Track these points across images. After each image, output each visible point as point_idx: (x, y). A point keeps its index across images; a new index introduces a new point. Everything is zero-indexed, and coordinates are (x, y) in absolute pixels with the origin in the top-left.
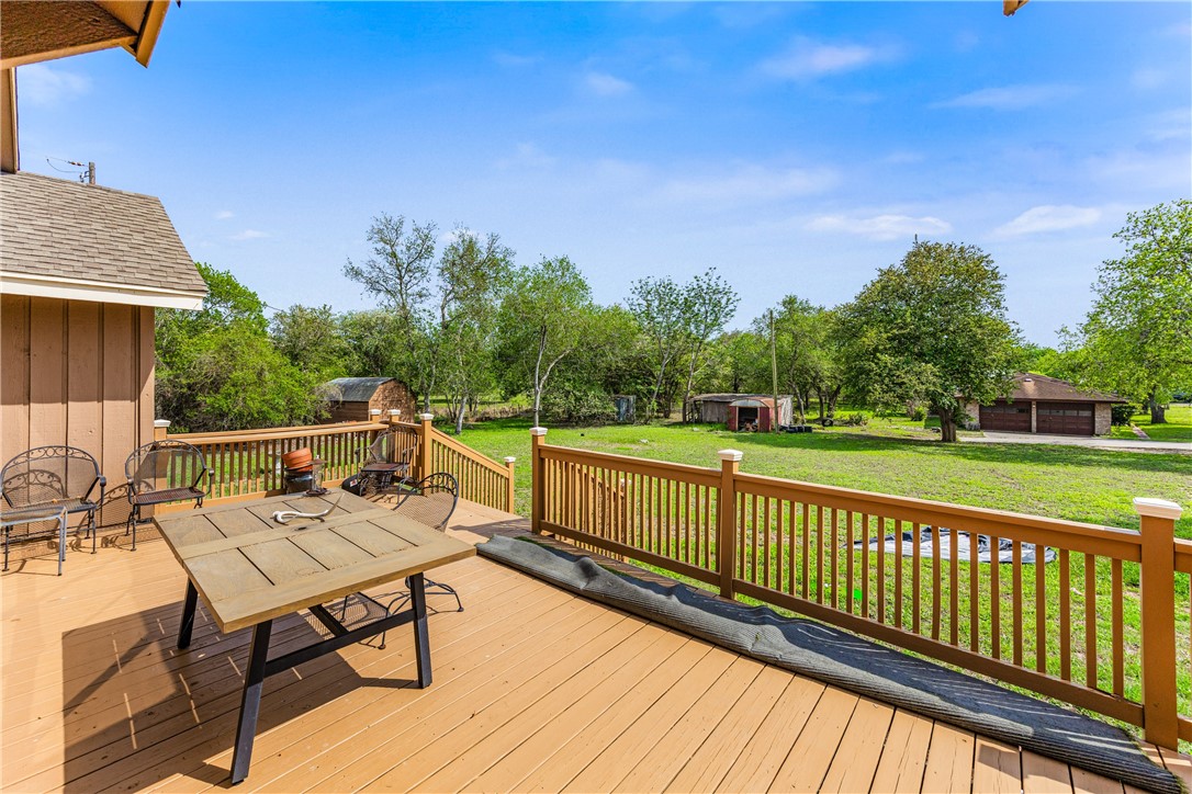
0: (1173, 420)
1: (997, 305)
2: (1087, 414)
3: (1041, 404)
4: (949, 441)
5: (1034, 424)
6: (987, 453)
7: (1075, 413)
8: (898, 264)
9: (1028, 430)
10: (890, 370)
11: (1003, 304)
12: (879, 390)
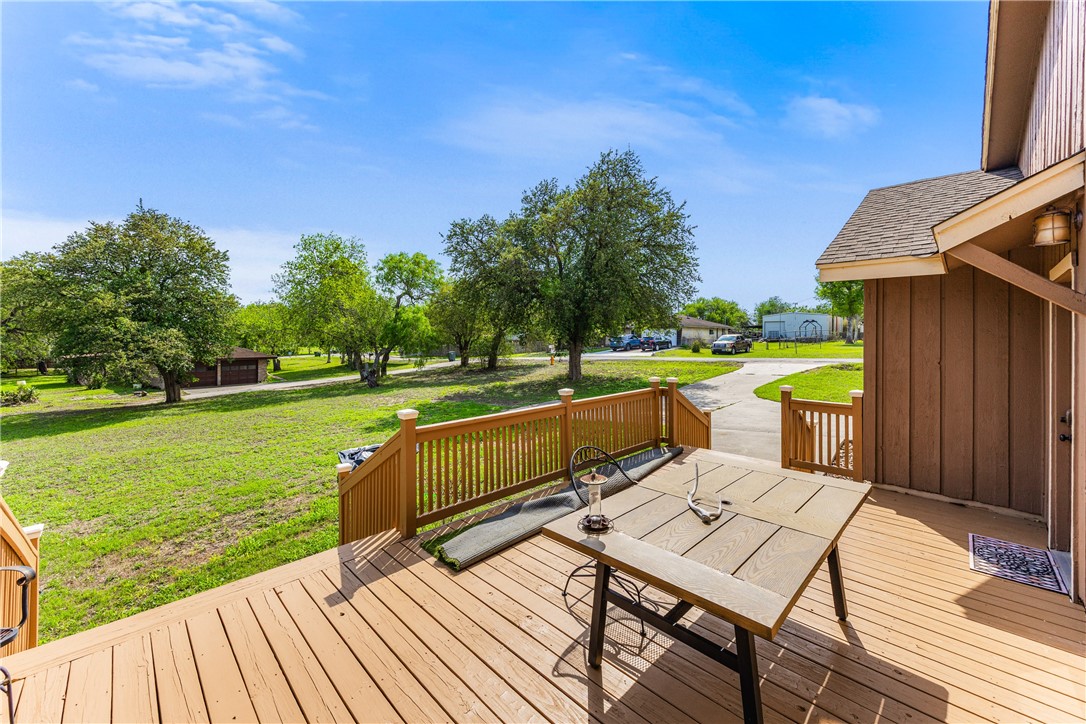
0: (286, 367)
1: (223, 282)
2: (254, 367)
3: (224, 362)
4: (175, 401)
5: (219, 378)
6: (197, 405)
7: (245, 368)
8: (119, 222)
9: (214, 384)
10: (133, 335)
11: (228, 282)
12: (125, 357)
